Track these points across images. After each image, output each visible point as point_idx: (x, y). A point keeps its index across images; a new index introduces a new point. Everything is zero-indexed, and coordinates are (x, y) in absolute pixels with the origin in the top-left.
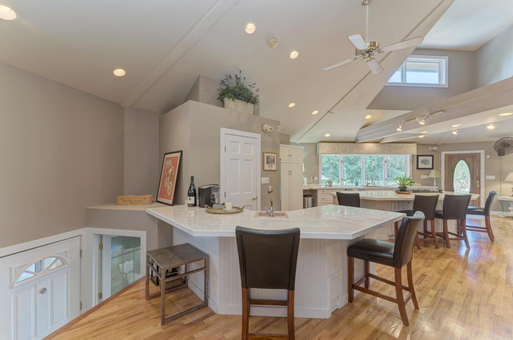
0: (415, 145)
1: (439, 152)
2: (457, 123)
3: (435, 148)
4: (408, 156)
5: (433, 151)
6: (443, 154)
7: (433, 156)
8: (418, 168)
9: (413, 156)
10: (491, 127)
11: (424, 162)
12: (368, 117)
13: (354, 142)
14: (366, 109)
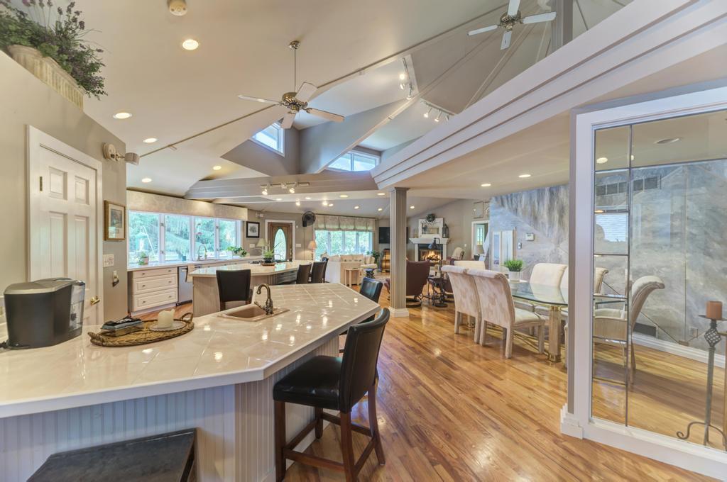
0: (246, 210)
1: (263, 220)
2: (310, 196)
3: (261, 215)
4: (239, 222)
5: (259, 218)
6: (267, 221)
7: (259, 223)
8: (247, 237)
9: (243, 222)
10: (325, 204)
11: (253, 230)
12: (217, 168)
13: (183, 198)
14: (221, 157)
